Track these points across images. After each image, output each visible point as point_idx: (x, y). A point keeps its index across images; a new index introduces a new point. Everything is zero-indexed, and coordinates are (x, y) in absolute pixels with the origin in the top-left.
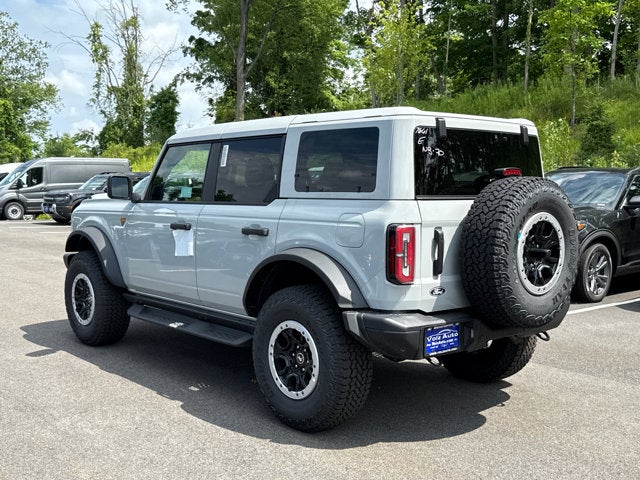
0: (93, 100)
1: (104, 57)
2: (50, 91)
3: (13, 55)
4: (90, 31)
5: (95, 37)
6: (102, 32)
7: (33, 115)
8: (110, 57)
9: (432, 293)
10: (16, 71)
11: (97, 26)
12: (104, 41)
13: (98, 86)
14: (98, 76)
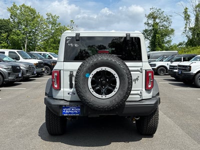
0: (184, 33)
1: (188, 18)
2: (172, 31)
3: (162, 21)
4: (184, 11)
5: (186, 12)
6: (188, 10)
7: (167, 39)
8: (190, 18)
9: (69, 94)
10: (162, 26)
11: (186, 8)
12: (189, 13)
13: (186, 28)
14: (186, 25)
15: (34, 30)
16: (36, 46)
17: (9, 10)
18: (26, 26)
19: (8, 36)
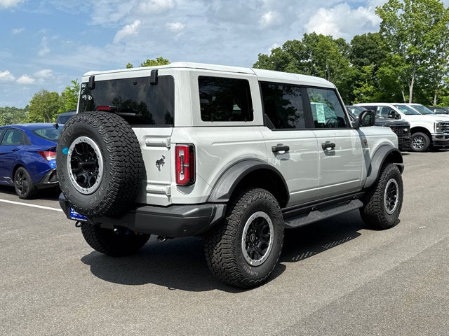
15: (434, 52)
16: (436, 88)
17: (379, 12)
18: (415, 44)
19: (376, 69)
